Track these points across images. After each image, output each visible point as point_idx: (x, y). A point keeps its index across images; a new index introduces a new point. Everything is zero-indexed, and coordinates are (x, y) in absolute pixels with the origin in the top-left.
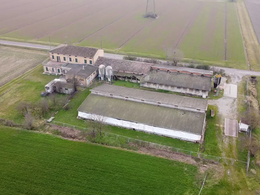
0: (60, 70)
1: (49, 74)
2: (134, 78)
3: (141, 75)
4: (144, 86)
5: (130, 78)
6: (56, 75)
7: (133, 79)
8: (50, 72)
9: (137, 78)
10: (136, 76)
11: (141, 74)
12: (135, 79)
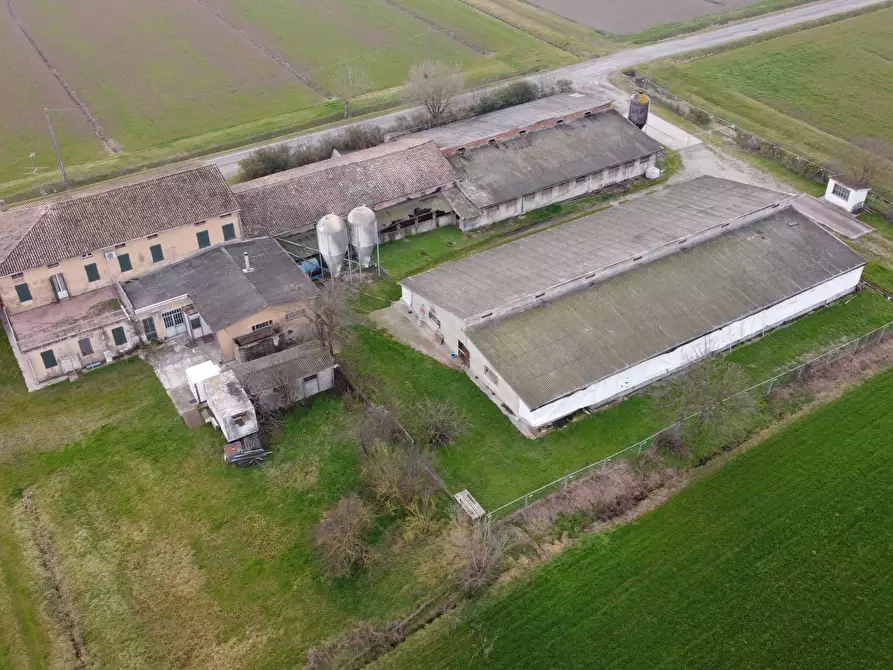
0: (126, 327)
1: (73, 378)
2: (426, 216)
3: (437, 194)
4: (477, 226)
5: (411, 223)
6: (109, 360)
7: (422, 220)
8: (69, 364)
9: (434, 209)
10: (427, 207)
11: (435, 189)
12: (429, 217)
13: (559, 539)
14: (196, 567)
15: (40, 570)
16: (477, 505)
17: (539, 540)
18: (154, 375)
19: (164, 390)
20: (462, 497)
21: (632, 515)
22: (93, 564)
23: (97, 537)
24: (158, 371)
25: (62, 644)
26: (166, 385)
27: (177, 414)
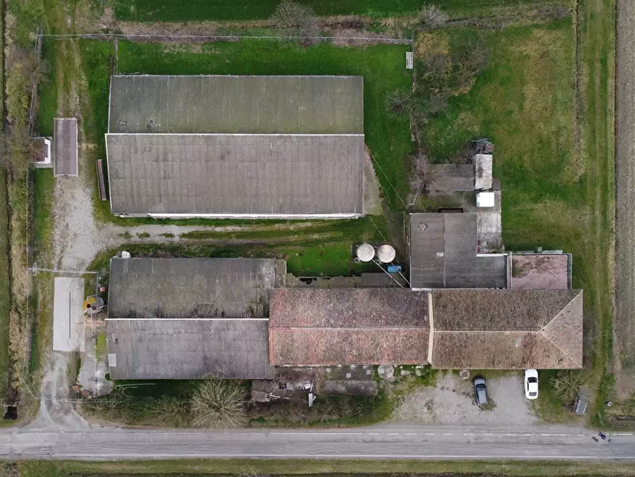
13: (385, 25)
14: (525, 95)
15: (582, 130)
16: (407, 58)
17: (394, 28)
18: (502, 229)
19: (502, 214)
20: (410, 66)
21: (350, 18)
22: (563, 120)
23: (557, 134)
24: (500, 231)
25: (583, 89)
26: (500, 217)
27: (502, 192)
